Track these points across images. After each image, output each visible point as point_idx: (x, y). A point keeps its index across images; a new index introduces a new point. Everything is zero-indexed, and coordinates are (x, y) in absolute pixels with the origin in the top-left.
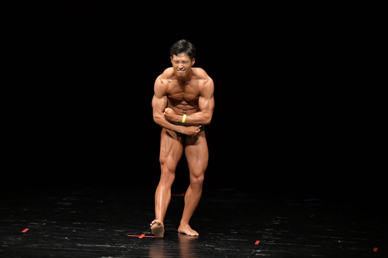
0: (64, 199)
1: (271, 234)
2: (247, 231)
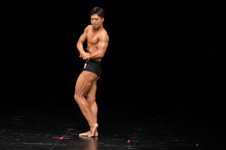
0: (16, 117)
1: (137, 136)
2: (122, 134)
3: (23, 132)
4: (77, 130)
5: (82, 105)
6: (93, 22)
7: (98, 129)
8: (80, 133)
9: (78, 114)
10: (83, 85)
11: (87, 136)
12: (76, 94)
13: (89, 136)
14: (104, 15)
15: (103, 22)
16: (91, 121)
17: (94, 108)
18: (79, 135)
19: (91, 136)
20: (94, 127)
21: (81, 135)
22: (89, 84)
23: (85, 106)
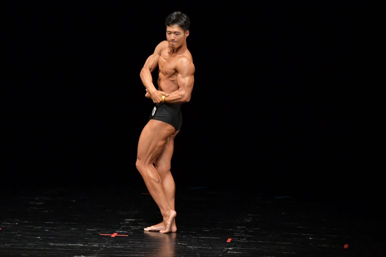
0: (36, 199)
1: (243, 231)
2: (219, 228)
3: (49, 225)
4: (140, 222)
5: (149, 178)
6: (170, 37)
7: (177, 220)
8: (146, 227)
9: (143, 194)
10: (150, 144)
11: (158, 231)
12: (139, 159)
13: (161, 232)
14: (188, 26)
15: (188, 38)
16: (164, 206)
17: (169, 183)
18: (145, 229)
19: (165, 231)
20: (169, 217)
21: (147, 229)
22: (161, 143)
23: (155, 181)
